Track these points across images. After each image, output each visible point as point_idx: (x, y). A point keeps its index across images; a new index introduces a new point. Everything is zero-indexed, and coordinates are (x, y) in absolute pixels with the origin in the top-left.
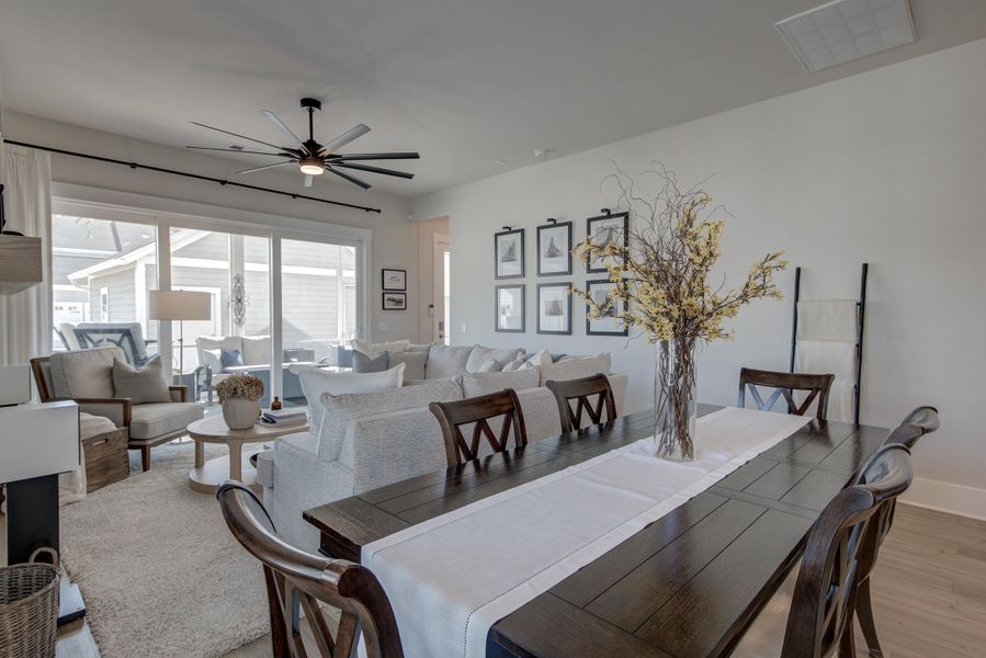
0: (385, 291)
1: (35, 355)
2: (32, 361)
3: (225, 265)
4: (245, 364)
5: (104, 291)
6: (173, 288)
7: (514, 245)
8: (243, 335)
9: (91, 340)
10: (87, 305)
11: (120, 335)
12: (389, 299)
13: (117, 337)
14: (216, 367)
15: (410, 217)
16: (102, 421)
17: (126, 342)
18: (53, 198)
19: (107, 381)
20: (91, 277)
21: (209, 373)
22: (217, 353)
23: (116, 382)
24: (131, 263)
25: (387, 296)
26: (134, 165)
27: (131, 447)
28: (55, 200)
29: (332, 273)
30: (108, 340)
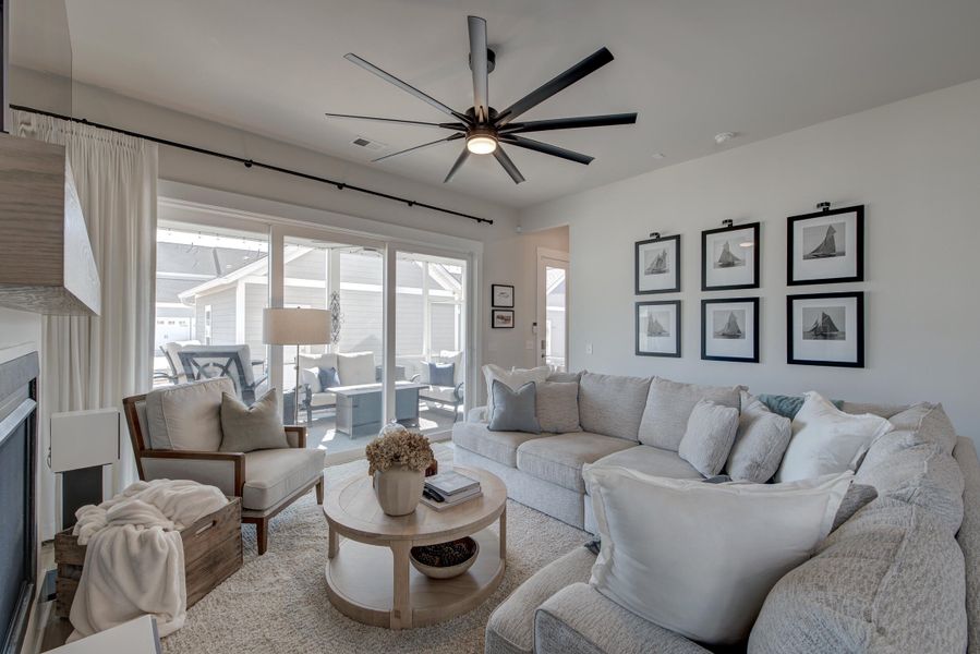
0: (494, 307)
1: (131, 393)
2: (125, 401)
3: (322, 284)
4: (342, 384)
5: (208, 308)
6: (286, 306)
7: (665, 254)
8: (337, 352)
9: (196, 365)
10: (194, 320)
11: (227, 359)
12: (498, 317)
13: (224, 361)
14: (315, 386)
15: (519, 229)
16: (211, 493)
17: (233, 369)
18: (159, 198)
19: (214, 424)
20: (197, 296)
21: (309, 392)
22: (315, 371)
23: (224, 424)
24: (232, 283)
25: (496, 313)
26: (249, 164)
27: (245, 520)
28: (162, 202)
29: (419, 291)
30: (215, 365)
